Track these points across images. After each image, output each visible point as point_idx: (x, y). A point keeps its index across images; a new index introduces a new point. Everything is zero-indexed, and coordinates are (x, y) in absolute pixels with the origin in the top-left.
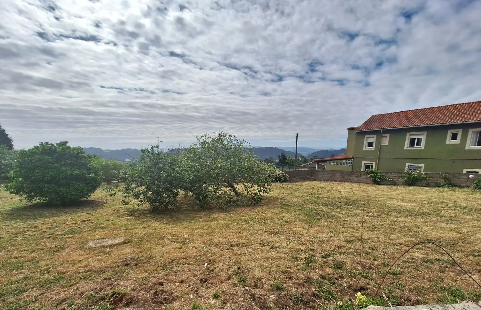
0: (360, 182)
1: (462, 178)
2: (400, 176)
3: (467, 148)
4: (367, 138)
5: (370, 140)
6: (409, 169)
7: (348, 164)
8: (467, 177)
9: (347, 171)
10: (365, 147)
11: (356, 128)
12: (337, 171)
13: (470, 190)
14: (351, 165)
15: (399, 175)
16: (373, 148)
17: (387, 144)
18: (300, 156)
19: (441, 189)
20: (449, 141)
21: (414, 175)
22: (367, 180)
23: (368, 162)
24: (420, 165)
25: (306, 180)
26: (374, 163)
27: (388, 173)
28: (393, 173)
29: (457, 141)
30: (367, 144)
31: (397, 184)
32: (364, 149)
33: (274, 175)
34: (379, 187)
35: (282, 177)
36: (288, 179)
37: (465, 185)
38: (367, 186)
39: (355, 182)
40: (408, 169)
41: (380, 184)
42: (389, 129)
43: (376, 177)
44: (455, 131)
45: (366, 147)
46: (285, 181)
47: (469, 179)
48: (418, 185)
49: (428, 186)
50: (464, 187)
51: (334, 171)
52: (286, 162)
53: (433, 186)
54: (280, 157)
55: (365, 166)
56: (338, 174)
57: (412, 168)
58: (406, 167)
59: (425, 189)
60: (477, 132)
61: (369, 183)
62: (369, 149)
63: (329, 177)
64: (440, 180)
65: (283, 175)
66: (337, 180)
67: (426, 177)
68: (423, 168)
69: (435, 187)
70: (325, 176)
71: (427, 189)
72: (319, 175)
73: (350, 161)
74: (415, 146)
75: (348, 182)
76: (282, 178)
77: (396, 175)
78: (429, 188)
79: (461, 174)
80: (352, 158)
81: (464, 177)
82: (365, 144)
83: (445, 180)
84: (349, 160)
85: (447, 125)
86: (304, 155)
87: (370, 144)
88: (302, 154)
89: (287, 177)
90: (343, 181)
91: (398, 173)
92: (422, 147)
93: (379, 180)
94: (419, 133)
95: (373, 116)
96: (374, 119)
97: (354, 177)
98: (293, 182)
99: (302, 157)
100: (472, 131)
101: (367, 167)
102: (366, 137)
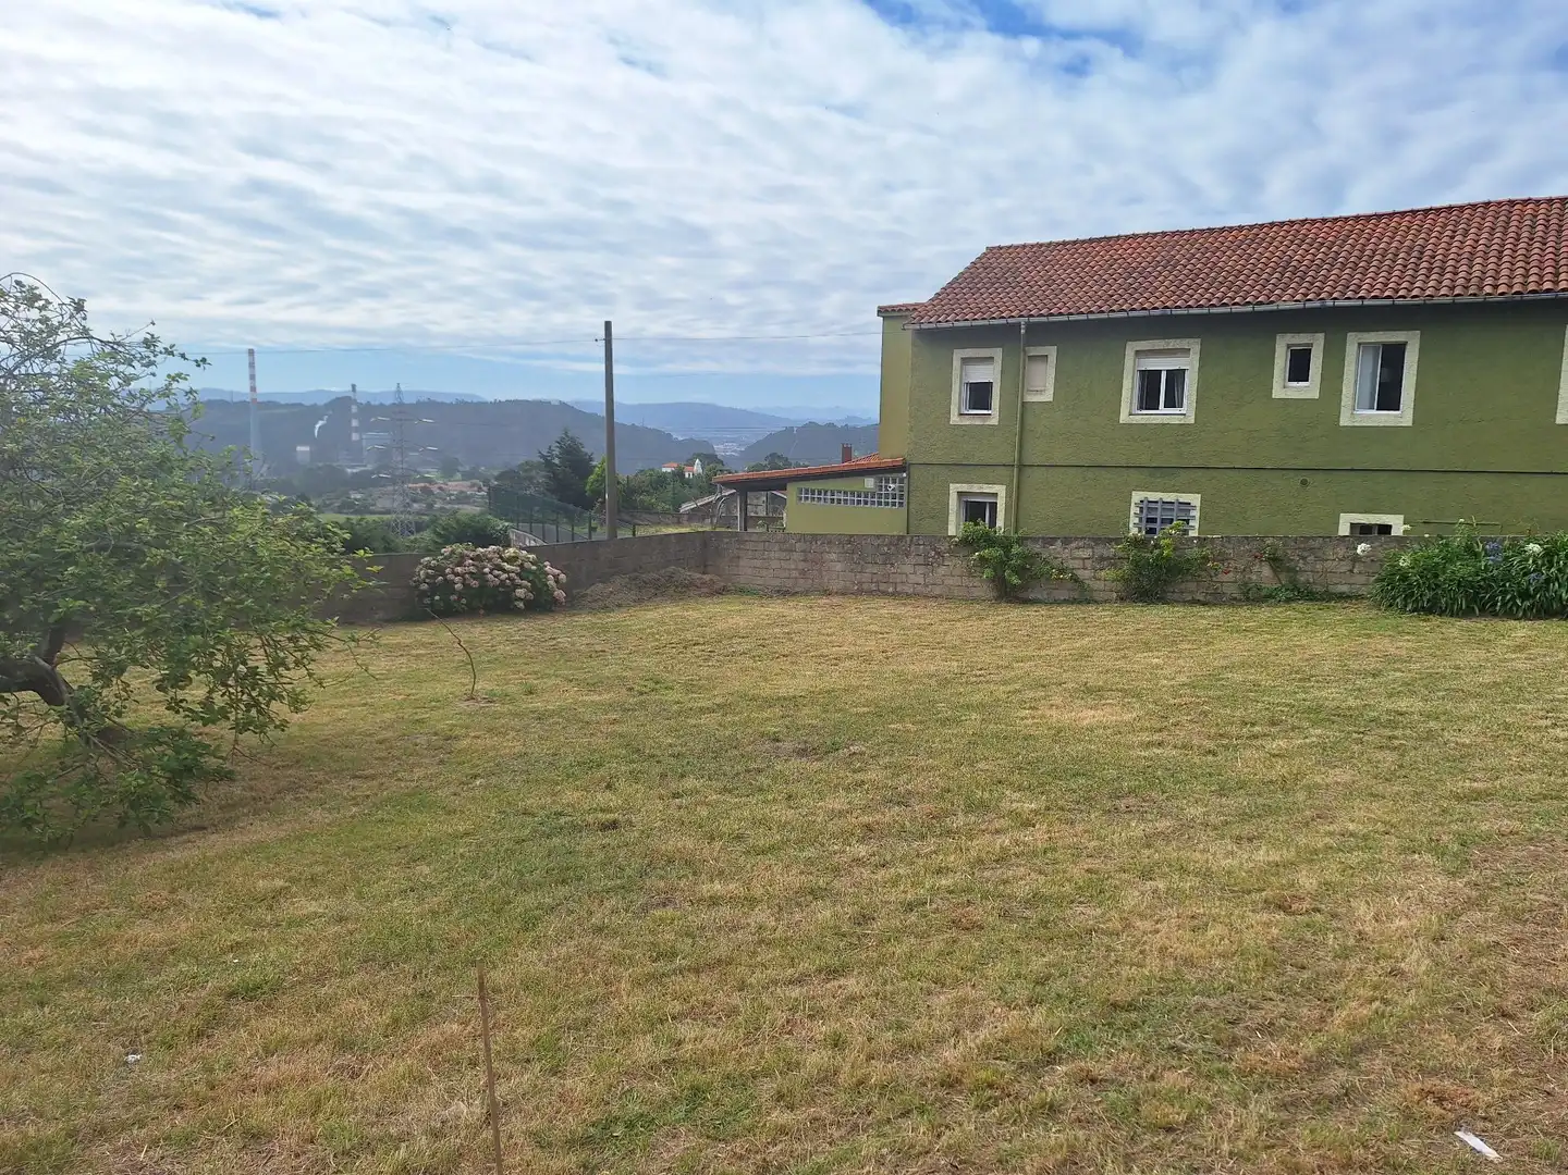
0: (937, 591)
1: (1334, 561)
2: (1102, 559)
3: (1344, 421)
4: (965, 361)
5: (980, 374)
6: (1144, 520)
7: (887, 496)
8: (1351, 552)
9: (878, 537)
10: (957, 412)
11: (915, 308)
12: (827, 540)
13: (1362, 613)
14: (901, 504)
15: (1101, 550)
16: (994, 416)
17: (1048, 397)
18: (698, 456)
19: (1264, 613)
20: (1283, 388)
21: (1157, 552)
22: (966, 581)
23: (975, 488)
24: (1184, 498)
25: (671, 591)
26: (1001, 490)
27: (1055, 539)
28: (1076, 539)
29: (1309, 389)
30: (966, 394)
31: (1097, 596)
32: (955, 419)
33: (462, 575)
34: (1015, 613)
35: (518, 581)
36: (560, 594)
37: (1344, 589)
38: (966, 613)
39: (916, 595)
40: (1141, 519)
41: (1026, 602)
42: (1052, 319)
43: (1002, 564)
44: (1300, 340)
45: (959, 409)
46: (541, 604)
47: (1356, 559)
48: (1176, 596)
49: (1215, 599)
50: (1342, 597)
51: (815, 537)
52: (588, 488)
53: (1233, 602)
54: (557, 461)
55: (963, 505)
56: (834, 556)
57: (1158, 515)
58: (1134, 510)
59: (1202, 617)
60: (1375, 346)
61: (975, 600)
62: (975, 418)
63: (795, 574)
64: (1256, 569)
65: (524, 573)
66: (834, 587)
67: (1206, 559)
68: (1196, 513)
69: (1241, 606)
70: (775, 564)
71: (1207, 616)
72: (742, 563)
73: (894, 482)
74: (1162, 409)
75: (885, 594)
76: (520, 592)
77: (1087, 553)
78: (1217, 612)
79: (1332, 539)
80: (902, 468)
81: (1341, 552)
82: (958, 396)
83: (1274, 571)
84: (891, 476)
85: (1271, 312)
86: (720, 450)
87: (980, 395)
88: (706, 444)
89: (551, 582)
90: (860, 592)
91: (1097, 541)
92: (1187, 412)
93: (1015, 580)
94: (1173, 344)
95: (990, 249)
96: (996, 267)
97: (908, 569)
98: (592, 611)
99: (710, 459)
100: (1356, 345)
101: (976, 510)
102: (958, 355)
